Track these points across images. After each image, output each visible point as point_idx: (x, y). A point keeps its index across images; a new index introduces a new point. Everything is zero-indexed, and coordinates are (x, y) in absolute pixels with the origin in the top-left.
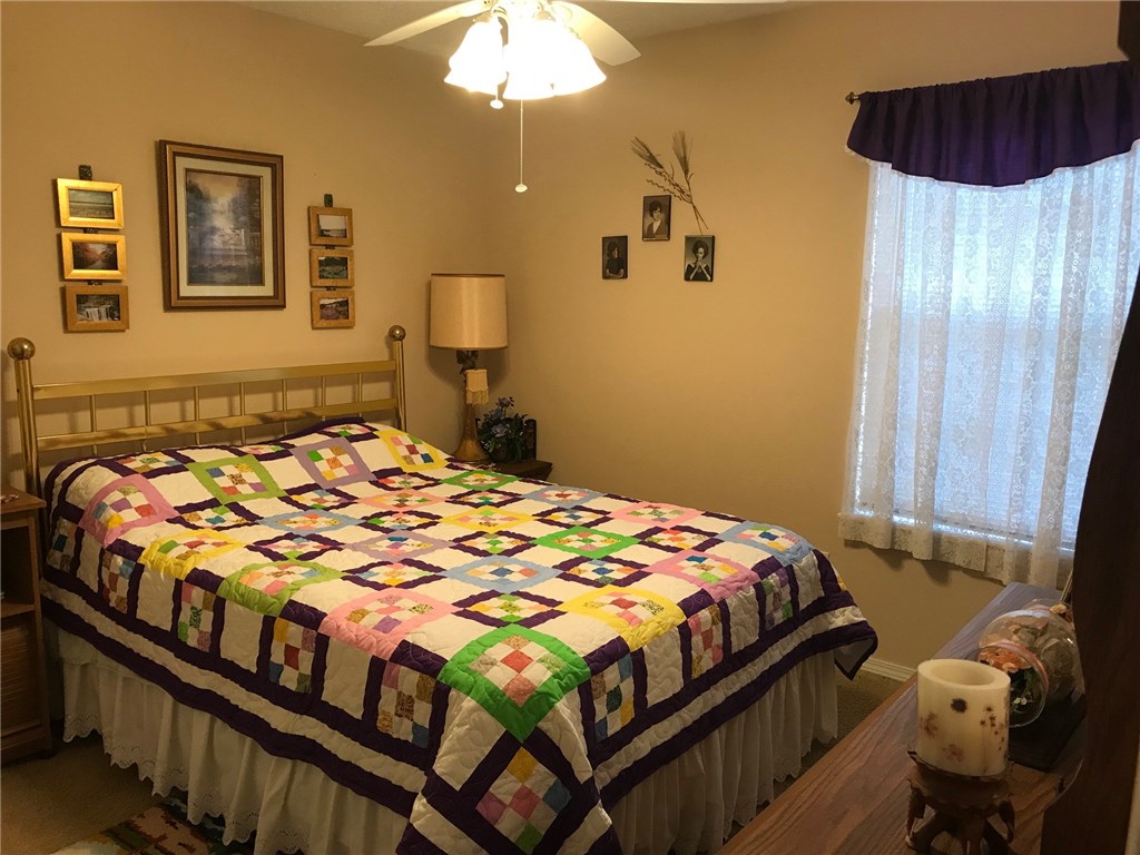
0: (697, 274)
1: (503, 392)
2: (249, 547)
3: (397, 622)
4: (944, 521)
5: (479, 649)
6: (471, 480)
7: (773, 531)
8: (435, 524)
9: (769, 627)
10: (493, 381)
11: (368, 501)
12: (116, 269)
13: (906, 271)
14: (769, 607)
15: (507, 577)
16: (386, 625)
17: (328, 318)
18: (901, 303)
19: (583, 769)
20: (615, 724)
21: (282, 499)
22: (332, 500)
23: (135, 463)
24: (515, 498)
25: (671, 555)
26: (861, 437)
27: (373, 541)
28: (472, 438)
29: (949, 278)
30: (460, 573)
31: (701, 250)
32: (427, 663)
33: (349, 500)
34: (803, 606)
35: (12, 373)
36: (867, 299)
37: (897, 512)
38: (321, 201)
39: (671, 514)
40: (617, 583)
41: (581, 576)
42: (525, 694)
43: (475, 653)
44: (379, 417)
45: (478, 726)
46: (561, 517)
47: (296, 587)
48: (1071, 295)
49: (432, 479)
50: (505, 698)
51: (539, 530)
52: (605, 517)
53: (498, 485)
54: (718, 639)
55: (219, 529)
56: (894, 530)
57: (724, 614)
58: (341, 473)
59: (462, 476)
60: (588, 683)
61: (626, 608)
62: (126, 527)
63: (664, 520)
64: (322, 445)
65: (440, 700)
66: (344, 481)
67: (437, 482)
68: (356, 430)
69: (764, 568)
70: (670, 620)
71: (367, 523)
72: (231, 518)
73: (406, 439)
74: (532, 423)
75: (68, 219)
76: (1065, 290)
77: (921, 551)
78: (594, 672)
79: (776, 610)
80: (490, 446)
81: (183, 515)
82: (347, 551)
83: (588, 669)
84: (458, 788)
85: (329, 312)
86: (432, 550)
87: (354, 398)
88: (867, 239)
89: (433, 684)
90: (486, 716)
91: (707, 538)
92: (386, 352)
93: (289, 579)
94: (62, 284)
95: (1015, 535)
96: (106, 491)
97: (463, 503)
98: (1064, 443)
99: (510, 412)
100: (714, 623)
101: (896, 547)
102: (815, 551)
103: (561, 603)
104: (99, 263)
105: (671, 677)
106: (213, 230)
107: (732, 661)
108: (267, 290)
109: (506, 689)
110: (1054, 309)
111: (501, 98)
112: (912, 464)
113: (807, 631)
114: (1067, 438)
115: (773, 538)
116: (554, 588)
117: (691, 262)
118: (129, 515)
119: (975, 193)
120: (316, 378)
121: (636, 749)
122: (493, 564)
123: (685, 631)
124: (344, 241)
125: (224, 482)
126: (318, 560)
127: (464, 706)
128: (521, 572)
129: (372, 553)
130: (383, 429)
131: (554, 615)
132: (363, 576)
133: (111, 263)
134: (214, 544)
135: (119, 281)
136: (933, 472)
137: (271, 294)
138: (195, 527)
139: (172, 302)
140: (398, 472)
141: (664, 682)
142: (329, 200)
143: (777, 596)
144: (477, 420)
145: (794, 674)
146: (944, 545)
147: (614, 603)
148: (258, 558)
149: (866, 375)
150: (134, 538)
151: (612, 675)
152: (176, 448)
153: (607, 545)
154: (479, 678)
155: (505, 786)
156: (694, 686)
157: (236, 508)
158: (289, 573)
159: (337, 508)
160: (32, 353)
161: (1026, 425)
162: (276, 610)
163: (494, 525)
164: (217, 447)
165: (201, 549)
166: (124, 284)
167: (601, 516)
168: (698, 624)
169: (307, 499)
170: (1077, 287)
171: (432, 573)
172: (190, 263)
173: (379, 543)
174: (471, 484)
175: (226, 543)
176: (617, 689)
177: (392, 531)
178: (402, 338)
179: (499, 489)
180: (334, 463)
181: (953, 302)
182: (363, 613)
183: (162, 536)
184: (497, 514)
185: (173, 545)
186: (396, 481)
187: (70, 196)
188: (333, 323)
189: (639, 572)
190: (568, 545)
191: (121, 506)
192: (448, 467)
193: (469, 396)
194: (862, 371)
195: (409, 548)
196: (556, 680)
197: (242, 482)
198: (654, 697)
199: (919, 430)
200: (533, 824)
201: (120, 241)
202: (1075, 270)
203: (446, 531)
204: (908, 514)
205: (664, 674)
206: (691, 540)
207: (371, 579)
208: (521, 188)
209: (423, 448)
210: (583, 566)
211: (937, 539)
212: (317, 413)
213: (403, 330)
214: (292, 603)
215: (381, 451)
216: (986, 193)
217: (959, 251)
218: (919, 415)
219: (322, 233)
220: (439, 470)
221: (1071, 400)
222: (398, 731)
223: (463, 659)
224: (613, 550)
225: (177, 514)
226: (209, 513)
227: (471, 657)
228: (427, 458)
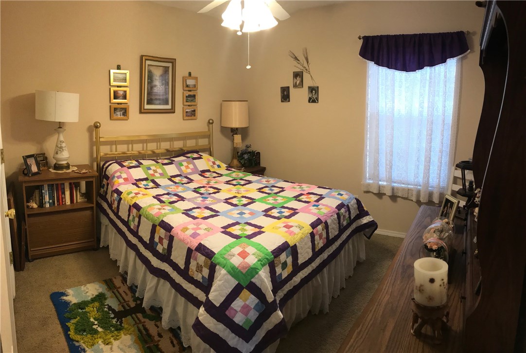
0: (313, 100)
1: (247, 143)
2: (154, 197)
3: (199, 234)
4: (395, 183)
5: (228, 249)
6: (234, 175)
7: (342, 193)
8: (219, 192)
9: (342, 227)
10: (243, 139)
11: (197, 182)
12: (126, 99)
13: (380, 100)
14: (342, 220)
15: (243, 216)
16: (195, 235)
17: (188, 116)
18: (379, 111)
19: (270, 297)
20: (285, 274)
21: (169, 179)
22: (185, 180)
23: (126, 164)
24: (250, 182)
25: (306, 204)
26: (368, 157)
27: (196, 198)
28: (236, 159)
29: (394, 102)
30: (226, 214)
31: (314, 91)
32: (208, 253)
33: (191, 181)
34: (352, 218)
35: (94, 133)
36: (368, 110)
37: (380, 181)
38: (187, 75)
39: (306, 188)
40: (286, 217)
41: (272, 215)
42: (246, 268)
43: (227, 251)
44: (204, 151)
45: (227, 281)
46: (266, 190)
47: (165, 215)
48: (430, 109)
49: (220, 174)
50: (238, 270)
51: (257, 195)
52: (283, 190)
53: (244, 177)
54: (324, 235)
55: (146, 189)
56: (380, 187)
57: (327, 226)
58: (189, 171)
59: (231, 173)
60: (273, 261)
61: (288, 228)
62: (120, 184)
63: (304, 190)
64: (183, 161)
65: (212, 268)
66: (190, 174)
67: (221, 175)
68: (195, 155)
69: (340, 207)
70: (306, 232)
71: (195, 191)
72: (151, 185)
73: (212, 159)
74: (259, 153)
75: (113, 83)
76: (428, 107)
77: (389, 193)
78: (275, 257)
79: (344, 221)
80: (242, 161)
81: (136, 183)
82: (186, 202)
83: (273, 256)
84: (218, 305)
85: (189, 114)
86: (216, 203)
87: (196, 143)
88: (367, 88)
89: (210, 262)
90: (230, 277)
91: (319, 197)
92: (207, 127)
93: (163, 211)
94: (110, 104)
95: (416, 185)
96: (116, 172)
97: (230, 184)
98: (429, 156)
99: (250, 150)
100: (323, 230)
101: (381, 192)
102: (356, 198)
103: (263, 227)
104: (121, 97)
105: (307, 253)
106: (155, 86)
107: (329, 242)
108: (169, 107)
109: (238, 266)
110: (425, 114)
111: (241, 31)
112: (384, 165)
113: (354, 226)
114: (430, 155)
115: (342, 195)
116: (261, 221)
117: (310, 96)
118: (121, 181)
119: (401, 74)
120: (184, 137)
121: (294, 281)
122: (238, 210)
123: (312, 235)
124: (194, 89)
125: (151, 172)
126: (175, 204)
127: (221, 273)
128: (249, 213)
129: (195, 203)
130: (205, 156)
131: (260, 233)
132: (189, 213)
133: (125, 97)
134: (143, 194)
135: (127, 103)
136: (391, 167)
137: (170, 108)
138: (139, 187)
139: (142, 111)
140: (208, 171)
141: (304, 255)
142: (190, 74)
143: (344, 216)
144: (238, 152)
145: (350, 241)
146: (395, 190)
147: (284, 227)
148: (156, 201)
149: (368, 136)
150: (121, 189)
151: (283, 257)
152: (139, 158)
153: (283, 201)
154: (228, 262)
155: (237, 304)
156: (316, 254)
157: (153, 181)
158: (164, 209)
159: (186, 183)
160: (100, 127)
161: (418, 151)
162: (157, 223)
163: (241, 193)
164: (151, 160)
165: (139, 195)
166: (128, 104)
167: (281, 189)
168: (317, 231)
169: (177, 180)
170: (432, 106)
171: (215, 213)
172: (147, 97)
173: (198, 199)
174: (234, 176)
175: (146, 194)
176: (286, 262)
177: (203, 194)
178: (212, 123)
179: (244, 179)
180: (187, 167)
181: (395, 110)
182: (187, 229)
183: (129, 189)
184: (242, 189)
185: (131, 193)
186: (208, 174)
187: (114, 75)
188: (190, 118)
189: (294, 212)
190: (268, 202)
191: (119, 177)
192: (226, 169)
193: (235, 144)
194: (367, 135)
195: (208, 202)
196: (259, 262)
197: (157, 172)
198: (301, 261)
199: (386, 154)
200: (249, 318)
201: (127, 89)
202: (431, 101)
203: (222, 196)
204: (384, 181)
205: (305, 252)
206: (314, 198)
207: (192, 214)
208: (249, 67)
209: (218, 163)
210: (273, 211)
211: (393, 189)
212: (184, 149)
213: (212, 120)
214: (163, 221)
215: (203, 163)
216: (404, 74)
217: (396, 93)
218: (386, 149)
219: (187, 86)
220: (223, 170)
221: (431, 143)
222: (197, 277)
223: (222, 253)
224: (285, 203)
225: (135, 182)
226: (144, 182)
227: (225, 252)
228: (219, 166)
